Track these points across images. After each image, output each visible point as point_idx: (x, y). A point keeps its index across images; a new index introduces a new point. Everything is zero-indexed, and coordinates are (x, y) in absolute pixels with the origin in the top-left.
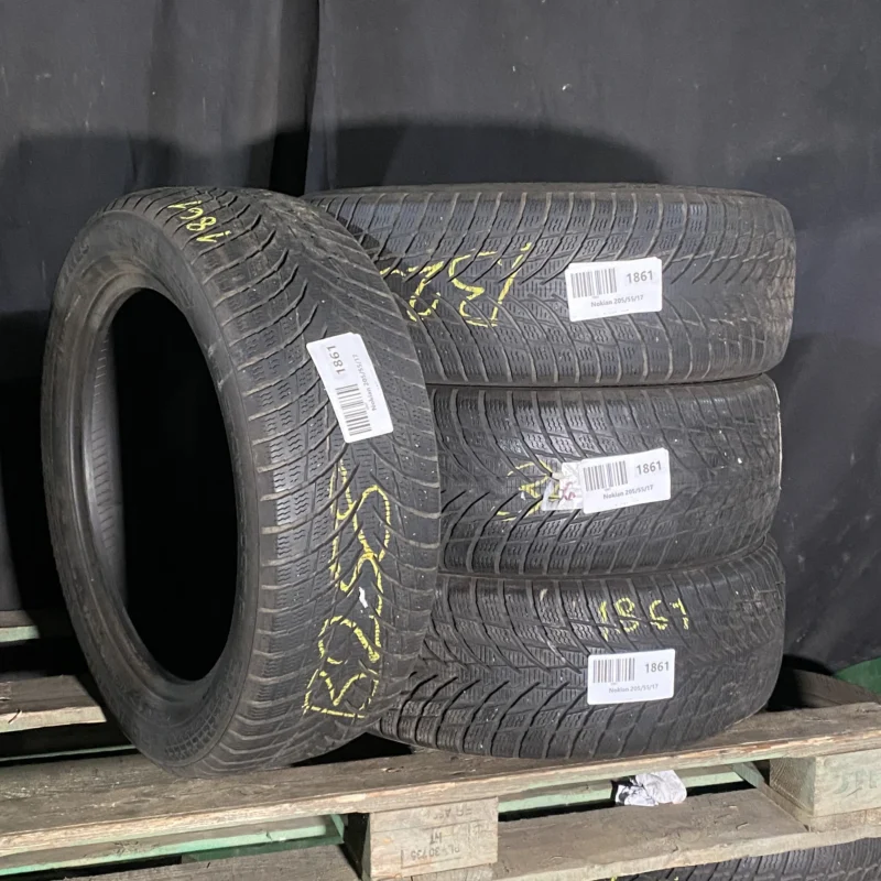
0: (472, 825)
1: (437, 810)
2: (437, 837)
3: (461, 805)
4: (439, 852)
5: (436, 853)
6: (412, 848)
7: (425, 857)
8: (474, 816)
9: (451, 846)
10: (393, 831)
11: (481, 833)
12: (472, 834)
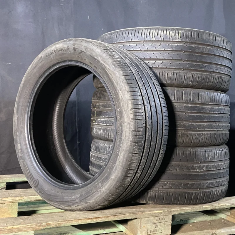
0: (165, 223)
1: (156, 218)
2: (156, 226)
3: (162, 217)
4: (157, 230)
5: (156, 231)
6: (150, 229)
7: (153, 232)
8: (166, 220)
9: (160, 229)
10: (145, 224)
11: (167, 225)
12: (165, 225)
